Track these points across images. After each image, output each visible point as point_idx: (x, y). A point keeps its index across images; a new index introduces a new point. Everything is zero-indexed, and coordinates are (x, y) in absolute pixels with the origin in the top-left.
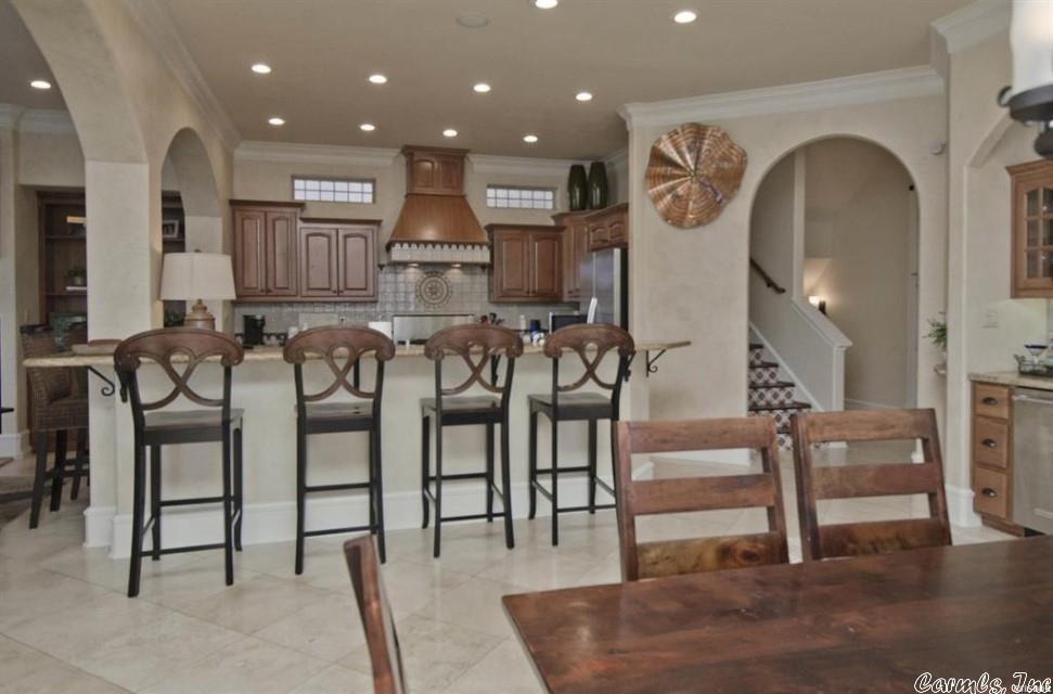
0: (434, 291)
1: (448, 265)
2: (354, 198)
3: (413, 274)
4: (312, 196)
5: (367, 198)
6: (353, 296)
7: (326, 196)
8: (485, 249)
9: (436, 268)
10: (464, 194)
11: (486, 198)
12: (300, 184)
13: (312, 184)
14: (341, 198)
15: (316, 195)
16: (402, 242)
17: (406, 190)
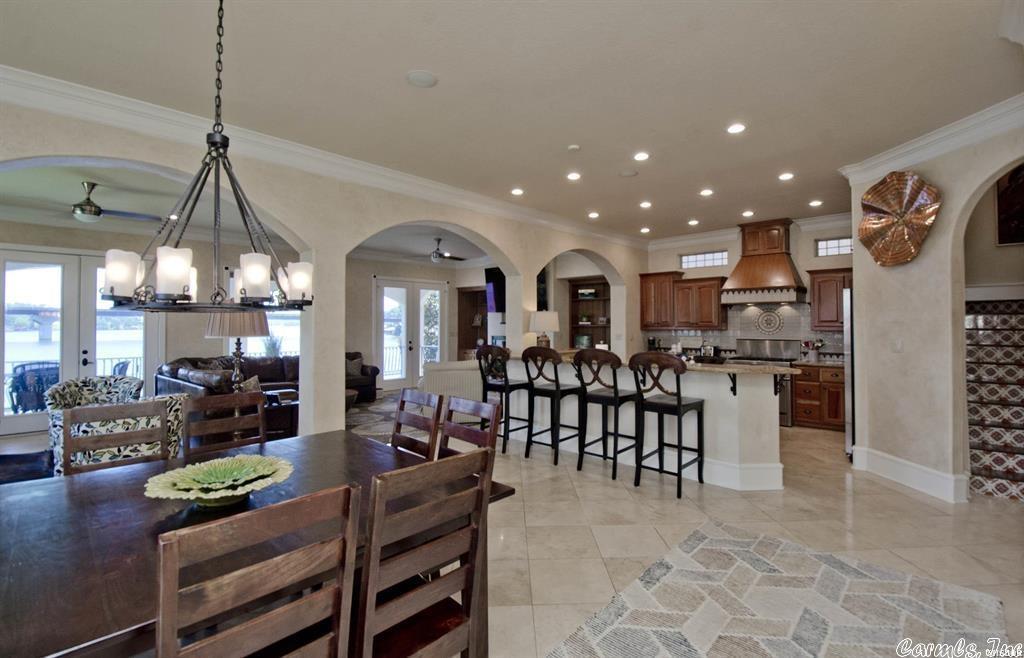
0: (768, 323)
1: (778, 304)
2: (718, 263)
3: (752, 310)
4: (692, 265)
5: (725, 262)
6: (704, 326)
7: (700, 264)
8: (792, 291)
9: (770, 306)
10: (784, 251)
11: (817, 249)
12: (684, 259)
13: (692, 258)
14: (709, 264)
15: (694, 264)
16: (728, 291)
17: (741, 254)
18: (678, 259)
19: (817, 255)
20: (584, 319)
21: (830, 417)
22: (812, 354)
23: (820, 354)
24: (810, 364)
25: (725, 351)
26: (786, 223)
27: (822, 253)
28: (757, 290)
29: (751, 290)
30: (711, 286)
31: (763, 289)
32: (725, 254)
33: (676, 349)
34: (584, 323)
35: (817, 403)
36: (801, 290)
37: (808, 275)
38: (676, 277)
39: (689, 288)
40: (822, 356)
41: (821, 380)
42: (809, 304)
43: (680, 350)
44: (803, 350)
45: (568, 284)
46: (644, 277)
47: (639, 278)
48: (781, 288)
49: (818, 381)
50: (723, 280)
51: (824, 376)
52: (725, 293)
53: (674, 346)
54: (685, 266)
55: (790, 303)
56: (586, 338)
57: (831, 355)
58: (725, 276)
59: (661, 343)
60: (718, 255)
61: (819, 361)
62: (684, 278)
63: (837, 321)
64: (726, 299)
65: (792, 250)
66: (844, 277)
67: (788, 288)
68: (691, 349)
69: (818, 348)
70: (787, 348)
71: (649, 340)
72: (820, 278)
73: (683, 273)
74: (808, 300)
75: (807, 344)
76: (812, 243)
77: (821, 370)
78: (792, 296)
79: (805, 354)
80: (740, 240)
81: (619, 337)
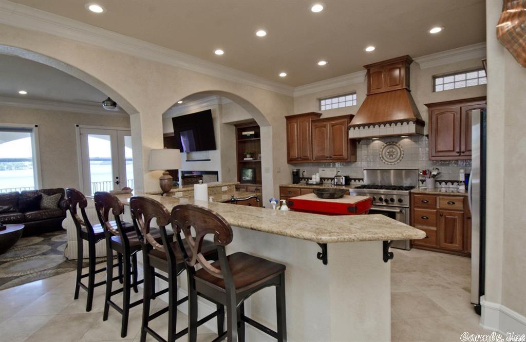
0: (390, 155)
1: (399, 137)
2: (349, 104)
3: (377, 143)
4: (328, 107)
5: (355, 103)
6: (336, 158)
7: (335, 106)
8: (411, 123)
9: (393, 140)
10: (404, 87)
11: (434, 86)
12: (323, 102)
13: (328, 101)
14: (342, 105)
15: (329, 107)
16: (354, 126)
17: (366, 93)
18: (318, 104)
19: (434, 90)
20: (248, 156)
21: (446, 242)
22: (429, 182)
23: (436, 181)
24: (427, 192)
25: (355, 180)
26: (406, 62)
27: (439, 89)
28: (379, 124)
29: (374, 125)
30: (342, 124)
31: (385, 123)
32: (355, 96)
33: (316, 179)
34: (248, 159)
35: (435, 229)
36: (420, 123)
37: (426, 108)
38: (315, 117)
39: (325, 126)
40: (438, 183)
41: (438, 207)
42: (427, 136)
43: (318, 180)
44: (421, 178)
45: (234, 128)
46: (289, 118)
47: (285, 120)
48: (402, 121)
49: (435, 208)
50: (351, 117)
51: (442, 204)
52: (352, 129)
53: (313, 177)
54: (323, 108)
55: (410, 136)
56: (250, 170)
57: (446, 182)
58: (353, 114)
59: (305, 174)
60: (349, 97)
61: (435, 188)
62: (321, 117)
63: (454, 151)
64: (353, 134)
65: (412, 88)
66: (461, 108)
67: (407, 121)
68: (328, 179)
69: (434, 176)
70: (407, 176)
71: (293, 172)
72: (437, 110)
73: (321, 114)
74: (425, 132)
75: (424, 172)
76: (430, 78)
77: (438, 198)
78: (411, 128)
79: (423, 181)
80: (366, 82)
81: (267, 170)
